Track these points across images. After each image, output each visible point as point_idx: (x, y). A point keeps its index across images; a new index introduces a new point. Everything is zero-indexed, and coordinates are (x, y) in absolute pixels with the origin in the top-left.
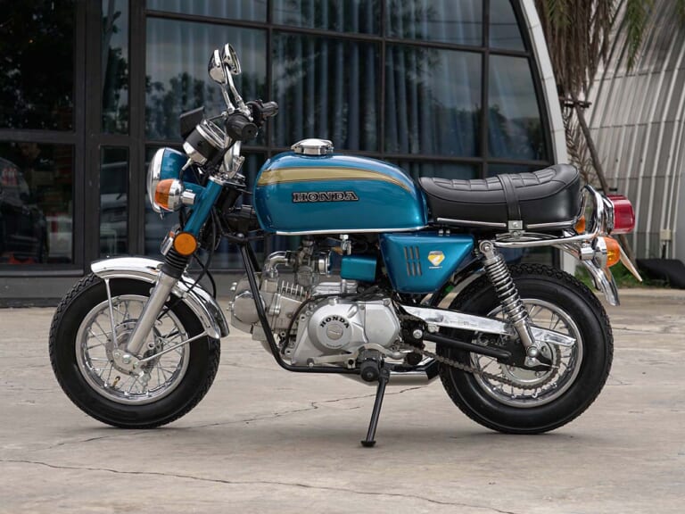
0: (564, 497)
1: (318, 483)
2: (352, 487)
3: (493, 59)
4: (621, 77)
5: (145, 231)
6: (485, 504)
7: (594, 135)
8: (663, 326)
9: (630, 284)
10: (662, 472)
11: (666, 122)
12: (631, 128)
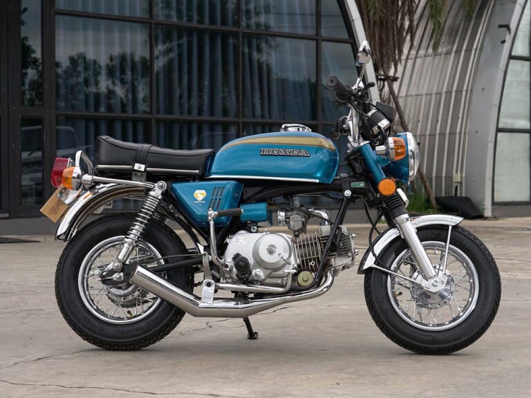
1: (225, 393)
3: (325, 45)
4: (421, 57)
7: (401, 102)
10: (489, 376)
11: (456, 91)
12: (429, 96)
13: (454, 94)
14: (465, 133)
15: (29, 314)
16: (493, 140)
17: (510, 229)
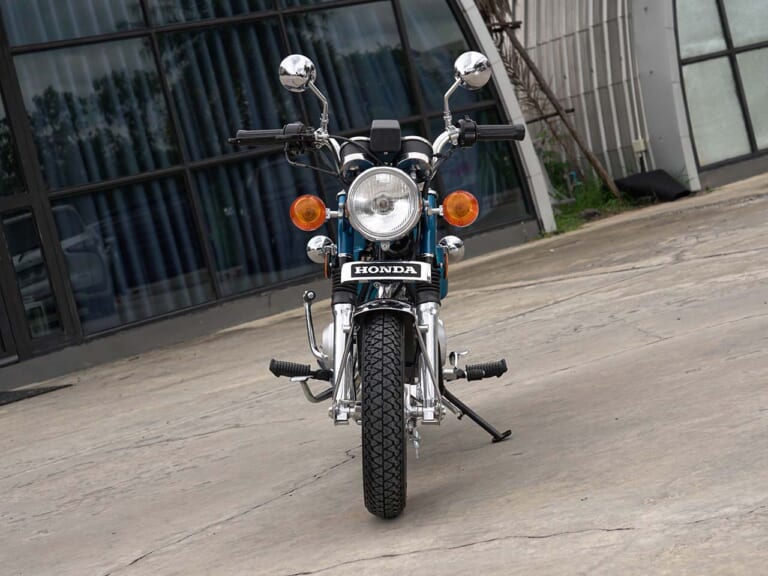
0: (665, 495)
1: (404, 549)
2: (441, 544)
5: (71, 285)
6: (589, 526)
7: (532, 55)
8: (673, 253)
9: (615, 209)
10: (752, 437)
11: (608, 22)
12: (571, 38)
13: (605, 26)
14: (635, 79)
15: (98, 499)
16: (678, 79)
17: (732, 202)
